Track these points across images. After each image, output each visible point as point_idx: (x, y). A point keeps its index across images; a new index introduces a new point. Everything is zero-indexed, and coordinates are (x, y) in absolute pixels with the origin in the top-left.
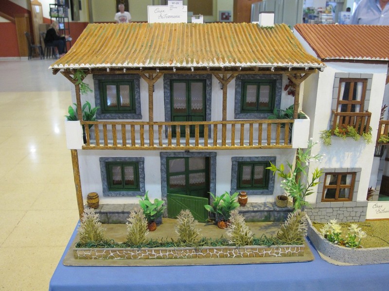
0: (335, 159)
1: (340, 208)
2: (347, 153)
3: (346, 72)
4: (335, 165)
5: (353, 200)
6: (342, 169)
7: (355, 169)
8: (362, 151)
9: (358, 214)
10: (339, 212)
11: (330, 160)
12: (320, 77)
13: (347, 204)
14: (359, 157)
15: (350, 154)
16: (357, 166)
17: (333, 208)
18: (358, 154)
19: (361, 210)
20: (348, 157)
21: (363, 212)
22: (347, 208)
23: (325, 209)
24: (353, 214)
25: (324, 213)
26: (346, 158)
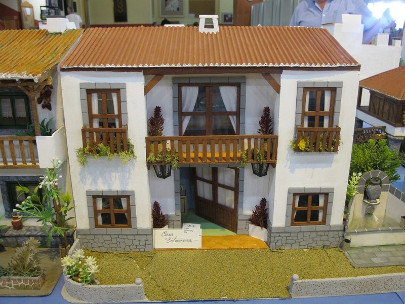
0: (100, 180)
1: (119, 235)
2: (113, 174)
3: (93, 82)
4: (102, 187)
5: (133, 227)
6: (110, 191)
7: (126, 192)
8: (132, 172)
9: (142, 243)
10: (118, 240)
11: (95, 181)
12: (62, 88)
13: (126, 231)
14: (129, 178)
15: (118, 175)
16: (129, 188)
17: (110, 235)
18: (128, 175)
19: (144, 238)
20: (115, 179)
21: (147, 240)
22: (127, 235)
23: (101, 236)
24: (136, 243)
25: (101, 240)
26: (113, 179)
